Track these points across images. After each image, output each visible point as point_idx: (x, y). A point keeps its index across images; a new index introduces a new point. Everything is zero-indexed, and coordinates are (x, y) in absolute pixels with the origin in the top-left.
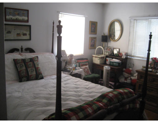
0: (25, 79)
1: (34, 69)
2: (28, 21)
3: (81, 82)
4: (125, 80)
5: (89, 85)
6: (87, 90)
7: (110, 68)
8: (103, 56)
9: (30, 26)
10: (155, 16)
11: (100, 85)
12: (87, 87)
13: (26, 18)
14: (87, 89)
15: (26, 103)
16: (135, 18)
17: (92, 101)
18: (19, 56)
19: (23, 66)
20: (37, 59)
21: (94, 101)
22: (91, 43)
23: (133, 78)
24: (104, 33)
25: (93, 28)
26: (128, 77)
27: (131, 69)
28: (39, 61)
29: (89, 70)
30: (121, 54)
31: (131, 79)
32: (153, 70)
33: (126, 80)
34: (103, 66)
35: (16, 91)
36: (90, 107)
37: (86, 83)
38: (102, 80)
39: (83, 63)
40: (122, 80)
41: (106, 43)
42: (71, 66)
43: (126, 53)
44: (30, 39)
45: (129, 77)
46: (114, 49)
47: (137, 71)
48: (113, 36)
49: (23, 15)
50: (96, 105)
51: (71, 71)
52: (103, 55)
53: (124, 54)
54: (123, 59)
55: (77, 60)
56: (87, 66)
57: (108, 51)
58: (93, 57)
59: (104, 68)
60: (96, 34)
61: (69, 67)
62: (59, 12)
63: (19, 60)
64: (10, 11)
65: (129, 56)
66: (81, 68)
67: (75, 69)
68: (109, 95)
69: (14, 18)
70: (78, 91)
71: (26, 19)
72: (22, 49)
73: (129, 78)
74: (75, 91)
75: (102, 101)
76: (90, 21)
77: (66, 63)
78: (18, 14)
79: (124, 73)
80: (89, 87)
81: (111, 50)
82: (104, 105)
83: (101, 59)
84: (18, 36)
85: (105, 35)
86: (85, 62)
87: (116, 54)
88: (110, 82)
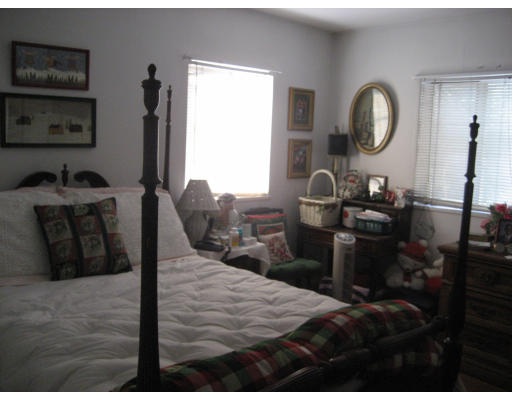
0: (69, 270)
1: (101, 238)
2: (85, 86)
3: (252, 281)
4: (405, 280)
5: (276, 292)
6: (270, 307)
7: (354, 240)
8: (332, 200)
9: (93, 102)
10: (499, 69)
11: (313, 293)
12: (271, 297)
13: (80, 77)
14: (270, 303)
15: (60, 346)
16: (437, 77)
17: (277, 339)
18: (56, 196)
19: (64, 227)
20: (110, 208)
21: (284, 340)
22: (294, 158)
23: (430, 272)
24: (336, 128)
25: (301, 111)
26: (414, 271)
27: (423, 243)
28: (118, 213)
29: (287, 247)
30: (391, 193)
31: (424, 276)
32: (495, 246)
33: (410, 281)
34: (333, 234)
35: (35, 308)
36: (265, 358)
37: (269, 284)
38: (330, 279)
39: (266, 223)
40: (396, 280)
41: (344, 160)
42: (228, 234)
43: (409, 191)
44: (93, 144)
45: (418, 270)
46: (369, 178)
47: (443, 250)
48: (365, 135)
49: (72, 66)
50: (287, 350)
51: (227, 249)
52: (334, 198)
53: (400, 193)
54: (398, 211)
55: (246, 213)
56: (281, 234)
57: (350, 184)
58: (300, 203)
59: (336, 238)
60: (310, 130)
61: (221, 237)
62: (190, 58)
63: (52, 209)
64: (29, 53)
65: (419, 201)
66: (259, 241)
67: (239, 241)
68: (334, 320)
69: (42, 74)
70: (238, 311)
71: (79, 79)
72: (65, 173)
73: (419, 273)
74: (228, 311)
75: (308, 341)
76: (290, 89)
77: (211, 222)
78: (56, 64)
79: (403, 257)
80: (276, 299)
81: (361, 181)
82: (316, 353)
83: (326, 212)
84: (53, 133)
85: (341, 132)
86: (275, 221)
87: (375, 194)
88: (356, 287)
